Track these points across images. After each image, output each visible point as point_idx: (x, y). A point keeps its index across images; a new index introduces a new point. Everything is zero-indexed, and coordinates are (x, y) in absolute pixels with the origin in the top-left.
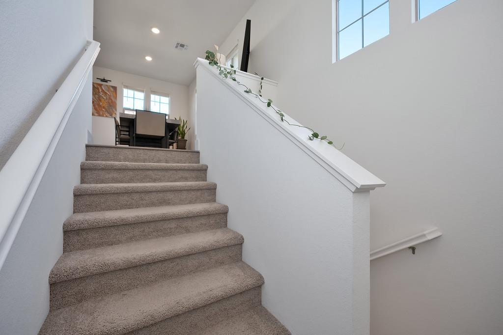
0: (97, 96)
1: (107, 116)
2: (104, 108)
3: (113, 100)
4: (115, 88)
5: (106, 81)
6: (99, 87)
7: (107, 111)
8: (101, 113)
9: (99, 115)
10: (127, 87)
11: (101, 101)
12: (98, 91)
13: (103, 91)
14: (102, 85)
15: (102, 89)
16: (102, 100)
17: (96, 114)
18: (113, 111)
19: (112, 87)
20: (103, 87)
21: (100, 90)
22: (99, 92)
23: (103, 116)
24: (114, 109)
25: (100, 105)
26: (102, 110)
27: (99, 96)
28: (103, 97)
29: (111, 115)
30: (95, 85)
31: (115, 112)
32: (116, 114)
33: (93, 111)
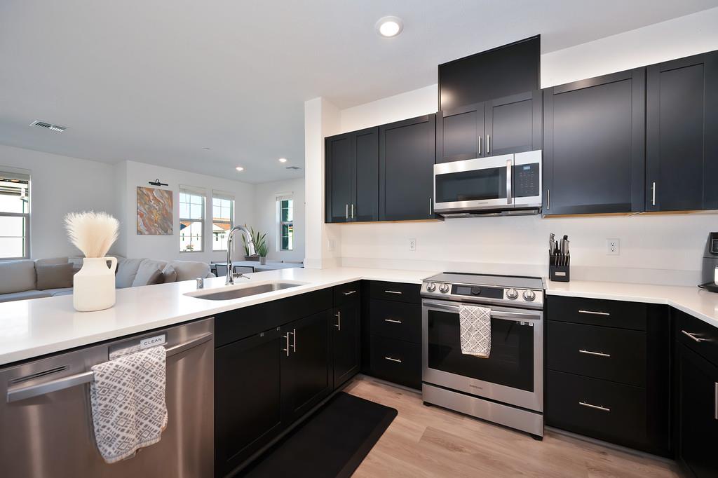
0: (147, 206)
1: (160, 234)
2: (156, 222)
3: (168, 209)
4: (170, 193)
5: (159, 184)
6: (149, 193)
7: (160, 226)
8: (153, 230)
9: (151, 234)
10: (185, 191)
11: (152, 213)
12: (148, 199)
13: (155, 198)
14: (154, 189)
15: (153, 196)
16: (154, 211)
17: (146, 233)
18: (169, 226)
19: (167, 192)
20: (154, 193)
21: (151, 198)
23: (155, 234)
24: (169, 223)
25: (150, 220)
26: (155, 226)
27: (150, 207)
28: (154, 207)
29: (166, 232)
30: (144, 191)
31: (171, 227)
32: (172, 229)
33: (142, 228)
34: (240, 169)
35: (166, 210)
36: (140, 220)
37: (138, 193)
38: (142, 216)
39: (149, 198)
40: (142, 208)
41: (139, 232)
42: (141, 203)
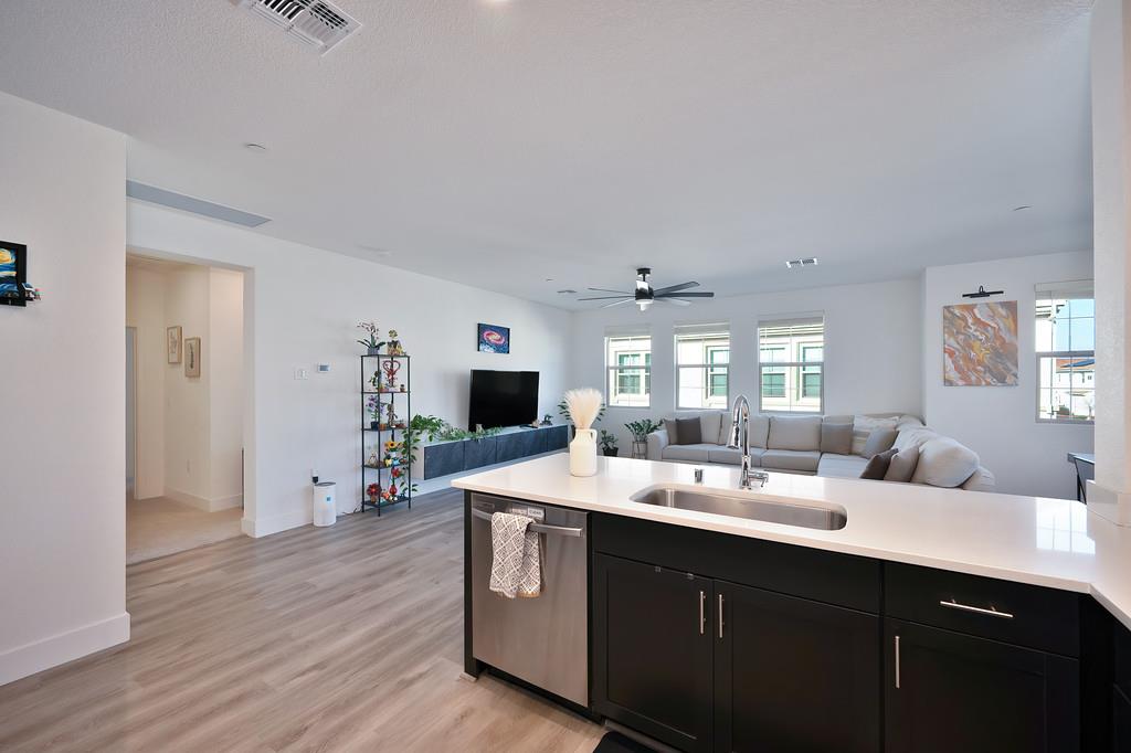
0: (961, 337)
1: (988, 384)
2: (980, 363)
3: (1008, 338)
4: (1011, 307)
5: (986, 295)
6: (966, 314)
7: (988, 370)
8: (973, 378)
9: (969, 384)
11: (971, 347)
12: (963, 324)
13: (977, 321)
14: (975, 306)
15: (975, 317)
16: (977, 344)
17: (960, 383)
18: (1009, 370)
19: (1003, 304)
20: (976, 311)
21: (970, 321)
22: (967, 326)
23: (978, 384)
24: (1009, 364)
25: (968, 359)
26: (976, 371)
27: (968, 336)
28: (976, 337)
29: (1002, 380)
30: (957, 312)
31: (1014, 371)
32: (1015, 376)
33: (953, 375)
35: (1003, 342)
36: (949, 361)
37: (945, 318)
38: (951, 354)
39: (967, 323)
40: (952, 341)
41: (948, 382)
42: (951, 334)
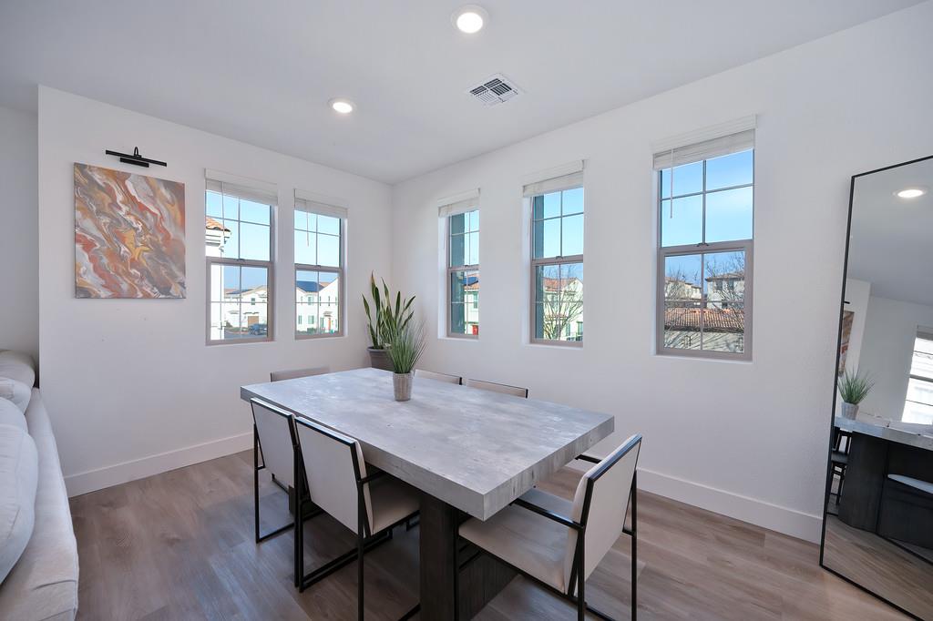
0: (105, 220)
1: (147, 296)
2: (134, 263)
3: (172, 232)
4: (177, 189)
5: (144, 163)
6: (113, 185)
7: (146, 275)
8: (125, 286)
9: (118, 295)
10: (221, 186)
11: (122, 239)
12: (108, 200)
13: (130, 199)
14: (127, 176)
15: (126, 192)
16: (130, 235)
17: (103, 293)
18: (174, 277)
19: (168, 184)
20: (129, 184)
21: (120, 198)
22: (114, 204)
23: (132, 296)
24: (174, 268)
25: (115, 256)
26: (128, 274)
27: (116, 221)
28: (130, 224)
29: (165, 291)
30: (97, 177)
31: (181, 278)
32: (182, 284)
33: (91, 279)
34: (342, 108)
35: (167, 237)
36: (84, 258)
37: (76, 184)
38: (88, 246)
39: (114, 198)
40: (88, 224)
41: (82, 292)
42: (86, 211)
